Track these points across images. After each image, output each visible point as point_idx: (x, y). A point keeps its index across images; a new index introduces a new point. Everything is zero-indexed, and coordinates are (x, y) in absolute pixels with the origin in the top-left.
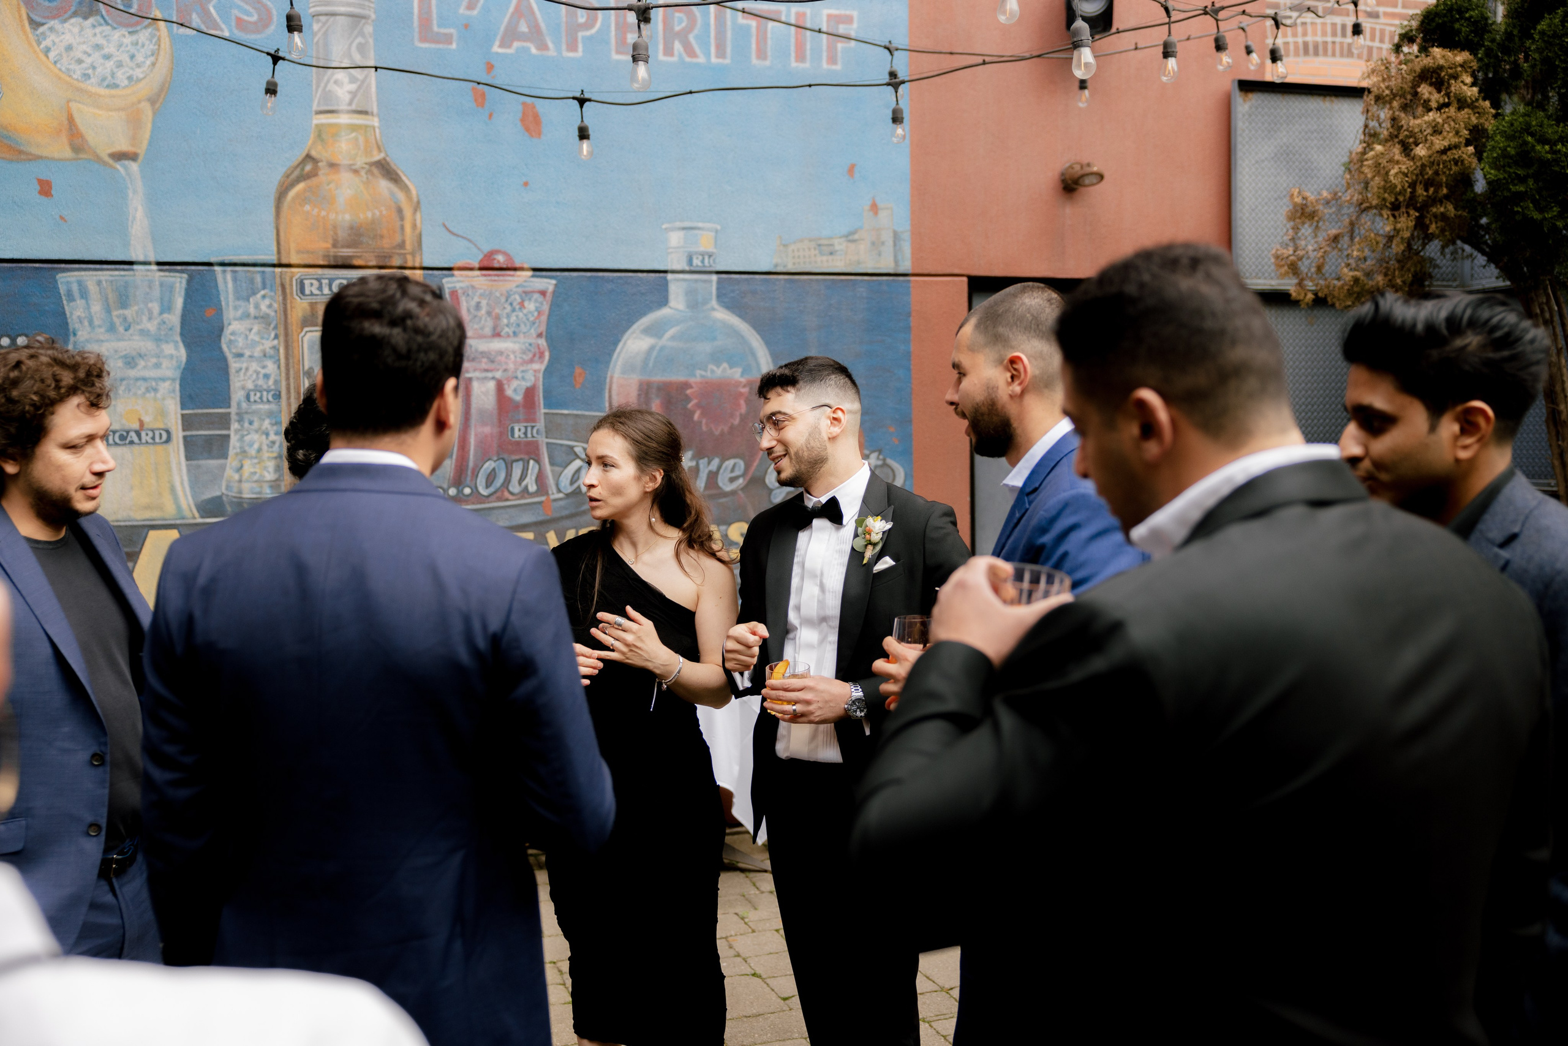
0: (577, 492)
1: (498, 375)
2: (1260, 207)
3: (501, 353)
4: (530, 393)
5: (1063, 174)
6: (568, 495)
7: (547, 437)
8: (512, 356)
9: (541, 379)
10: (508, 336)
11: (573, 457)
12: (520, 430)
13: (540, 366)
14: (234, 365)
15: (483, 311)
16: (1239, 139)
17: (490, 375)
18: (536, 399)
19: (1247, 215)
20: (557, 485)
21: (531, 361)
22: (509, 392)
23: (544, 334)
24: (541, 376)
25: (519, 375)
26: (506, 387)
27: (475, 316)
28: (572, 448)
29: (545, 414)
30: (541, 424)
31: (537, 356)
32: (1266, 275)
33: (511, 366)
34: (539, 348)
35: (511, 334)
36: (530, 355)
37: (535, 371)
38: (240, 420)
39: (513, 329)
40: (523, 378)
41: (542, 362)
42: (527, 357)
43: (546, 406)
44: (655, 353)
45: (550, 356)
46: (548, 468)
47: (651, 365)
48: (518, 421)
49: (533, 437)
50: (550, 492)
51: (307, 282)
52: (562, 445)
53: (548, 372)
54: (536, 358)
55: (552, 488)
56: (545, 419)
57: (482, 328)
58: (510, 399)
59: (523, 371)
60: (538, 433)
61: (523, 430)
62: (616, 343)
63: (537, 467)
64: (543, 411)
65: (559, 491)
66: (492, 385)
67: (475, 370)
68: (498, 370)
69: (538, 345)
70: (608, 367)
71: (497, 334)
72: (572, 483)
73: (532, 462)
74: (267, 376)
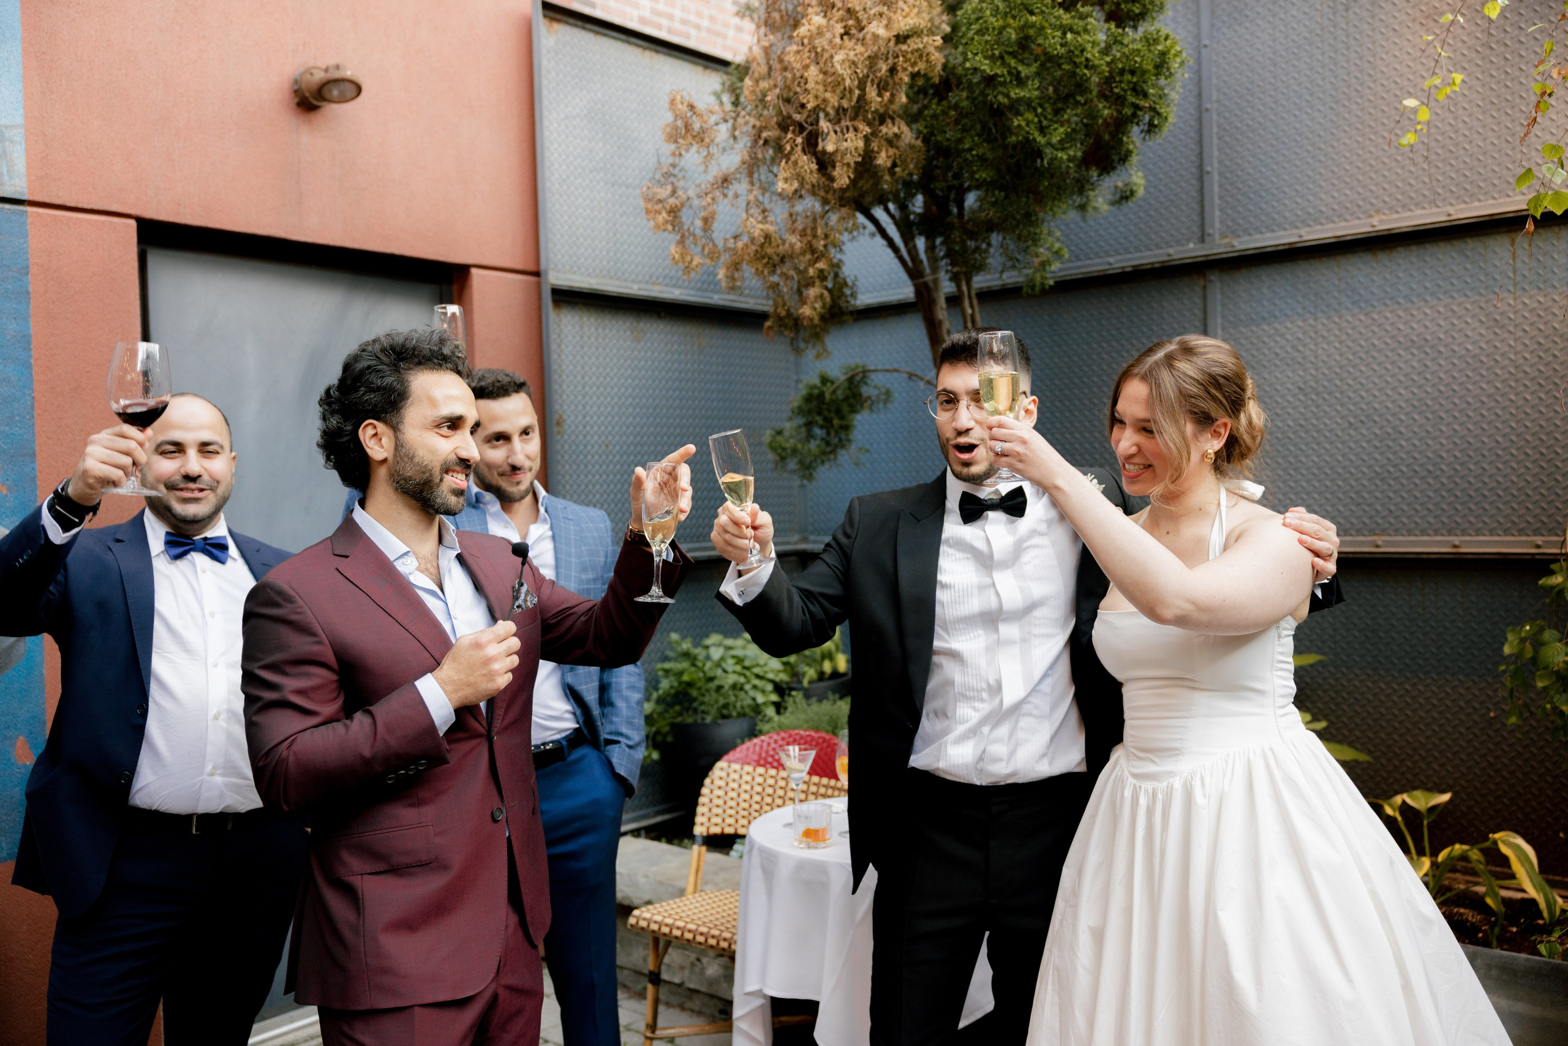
2: (572, 178)
5: (296, 82)
16: (545, 82)
19: (557, 186)
32: (583, 269)
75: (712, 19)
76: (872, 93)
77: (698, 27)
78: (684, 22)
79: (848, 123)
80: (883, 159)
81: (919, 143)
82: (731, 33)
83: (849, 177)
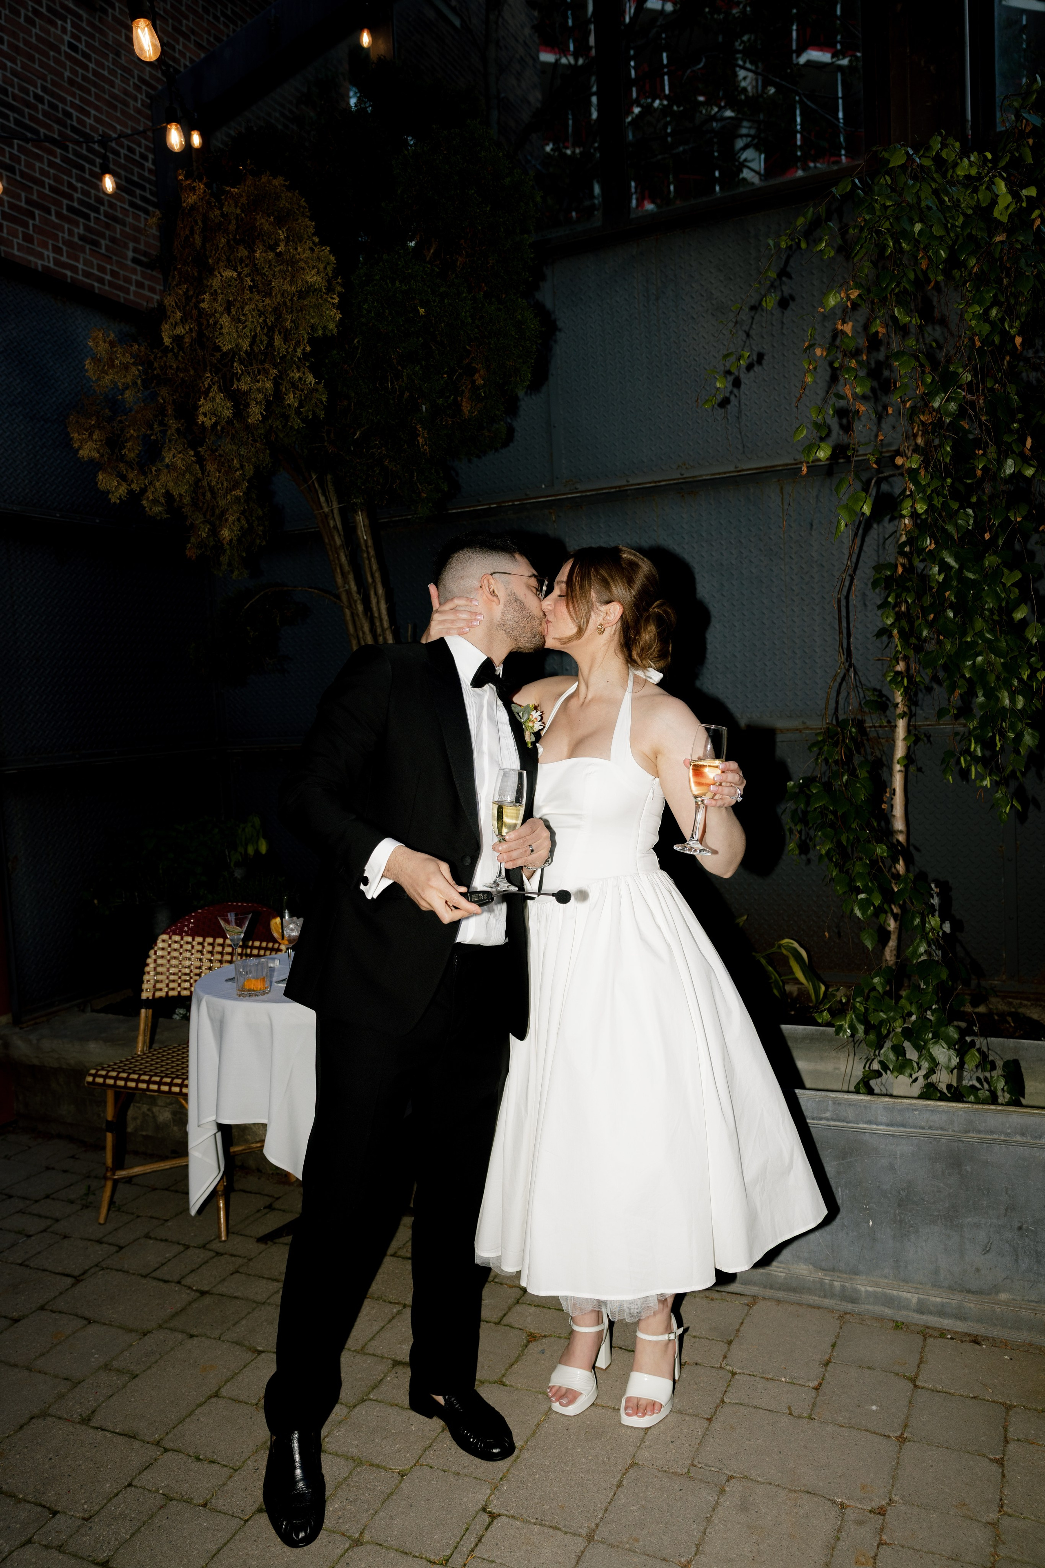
75: (113, 274)
76: (278, 341)
77: (101, 281)
78: (87, 274)
79: (260, 367)
80: (291, 399)
81: (321, 387)
82: (133, 288)
83: (261, 414)
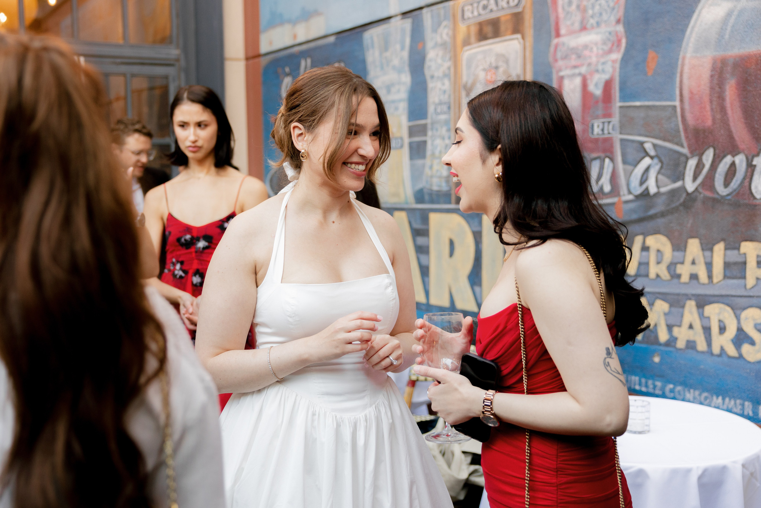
0: (645, 194)
1: (583, 70)
3: (586, 47)
4: (608, 86)
6: (638, 197)
7: (621, 133)
8: (595, 49)
9: (618, 70)
10: (593, 27)
11: (643, 154)
12: (598, 126)
13: (617, 56)
14: (431, 85)
15: (574, 7)
17: (577, 71)
18: (613, 91)
20: (628, 185)
21: (610, 51)
22: (591, 88)
23: (622, 19)
24: (617, 65)
25: (600, 67)
26: (589, 82)
27: (568, 13)
28: (642, 143)
29: (621, 107)
30: (615, 120)
31: (616, 44)
33: (594, 60)
34: (617, 36)
35: (595, 25)
36: (610, 45)
37: (614, 61)
38: (432, 129)
39: (596, 19)
40: (603, 71)
41: (619, 51)
42: (606, 48)
43: (623, 98)
44: (732, 21)
45: (627, 43)
46: (620, 166)
47: (727, 36)
48: (597, 117)
49: (609, 133)
50: (622, 193)
51: (466, 8)
52: (633, 141)
53: (625, 60)
54: (615, 48)
55: (624, 190)
56: (620, 113)
57: (573, 24)
58: (591, 95)
59: (604, 63)
60: (613, 129)
61: (601, 127)
62: (689, 16)
63: (611, 165)
64: (619, 104)
65: (630, 192)
66: (578, 81)
67: (567, 68)
68: (582, 65)
69: (616, 33)
70: (680, 47)
71: (583, 28)
72: (642, 183)
73: (607, 160)
74: (445, 92)
